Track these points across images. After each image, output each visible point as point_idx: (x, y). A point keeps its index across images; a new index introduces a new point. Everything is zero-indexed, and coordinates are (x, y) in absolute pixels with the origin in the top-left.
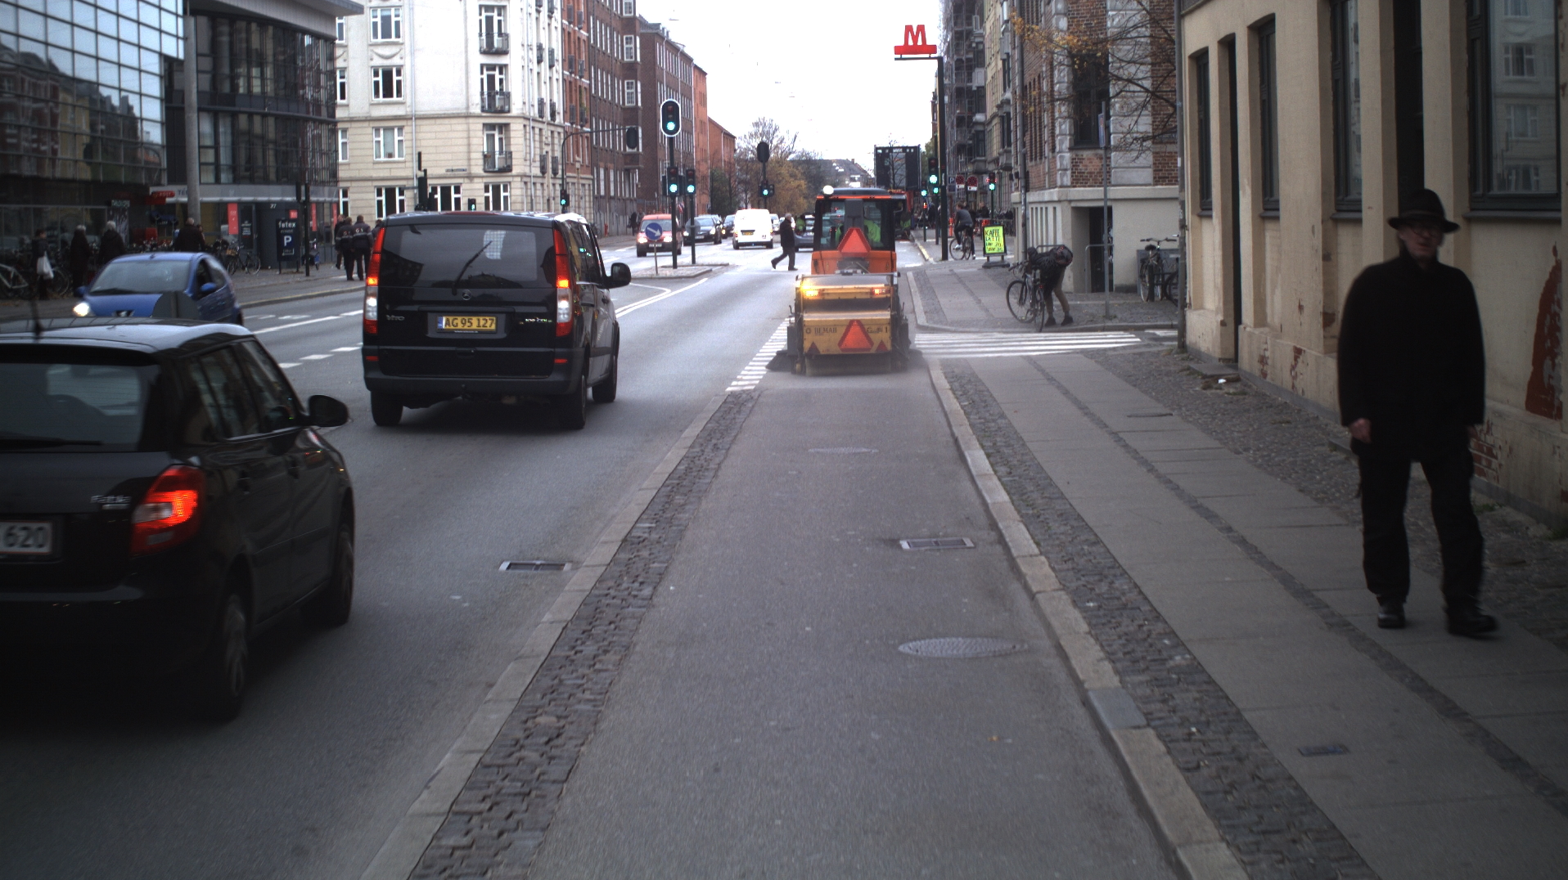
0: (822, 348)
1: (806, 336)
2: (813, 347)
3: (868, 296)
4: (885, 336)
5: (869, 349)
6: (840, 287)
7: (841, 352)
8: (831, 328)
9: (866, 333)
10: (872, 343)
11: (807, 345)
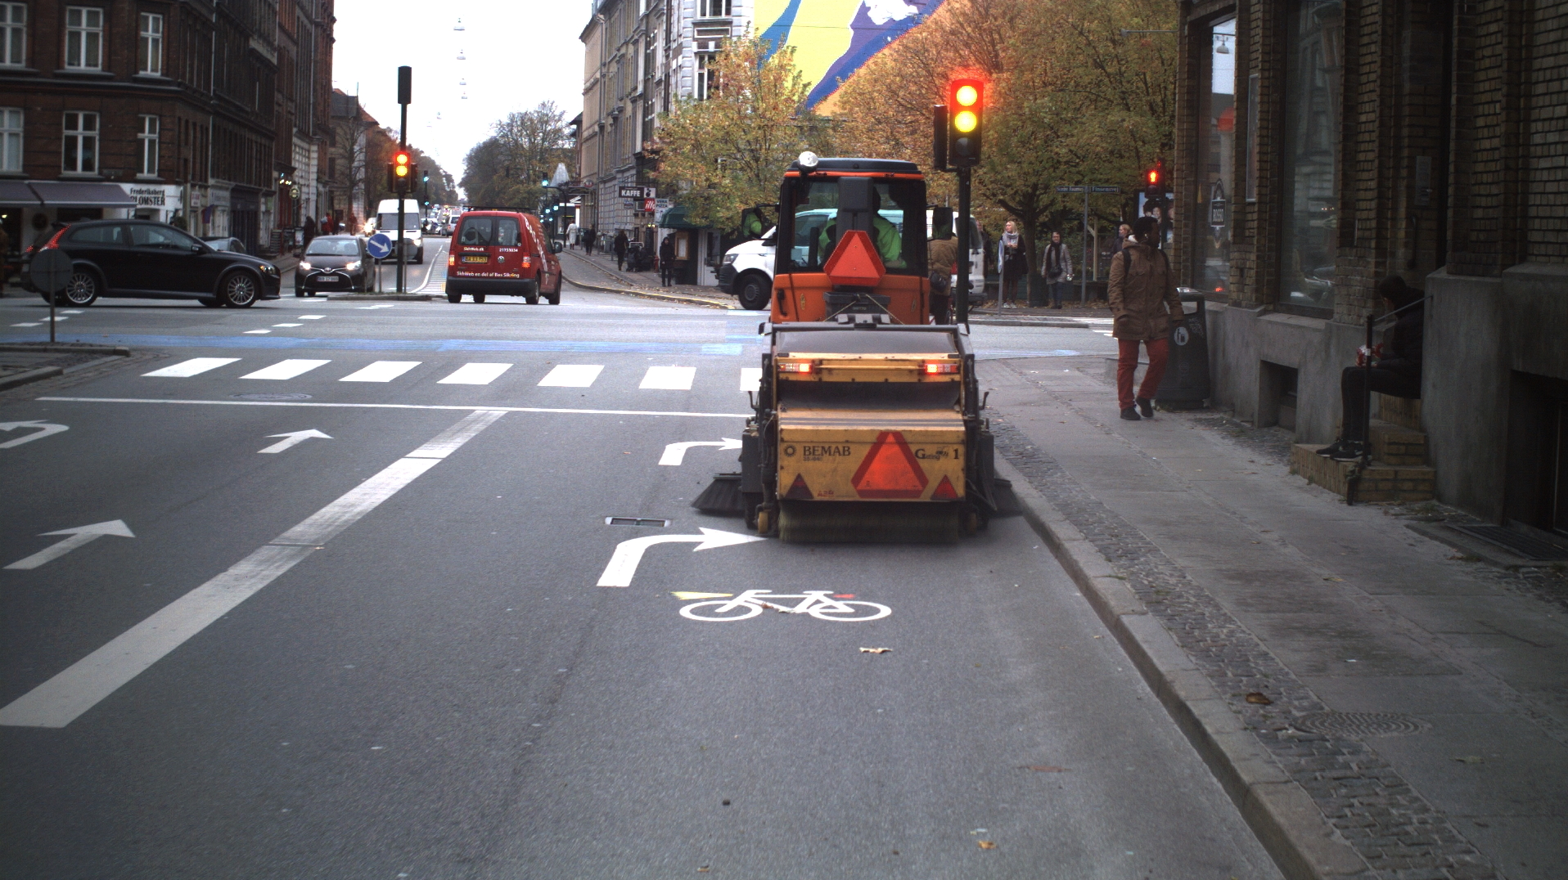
0: (818, 490)
1: (783, 461)
2: (799, 484)
3: (914, 379)
4: (952, 468)
5: (918, 493)
6: (856, 356)
7: (858, 498)
8: (840, 446)
9: (912, 459)
10: (923, 480)
11: (784, 480)
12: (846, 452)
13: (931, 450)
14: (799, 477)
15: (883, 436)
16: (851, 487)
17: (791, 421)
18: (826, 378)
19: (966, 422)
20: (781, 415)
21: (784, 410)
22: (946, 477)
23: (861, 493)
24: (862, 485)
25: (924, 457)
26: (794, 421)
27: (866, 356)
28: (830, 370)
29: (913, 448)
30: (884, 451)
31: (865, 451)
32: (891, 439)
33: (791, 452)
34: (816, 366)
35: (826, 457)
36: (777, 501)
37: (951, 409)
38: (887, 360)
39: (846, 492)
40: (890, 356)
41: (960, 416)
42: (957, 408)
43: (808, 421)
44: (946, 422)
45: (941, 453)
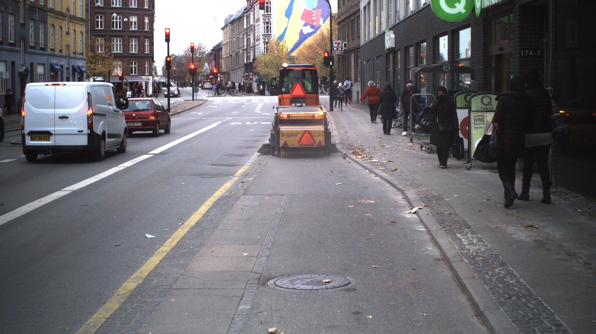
12: (296, 135)
13: (316, 135)
14: (285, 142)
15: (305, 131)
16: (298, 144)
17: (283, 129)
18: (291, 118)
19: (324, 128)
20: (280, 127)
21: (281, 126)
22: (320, 141)
23: (300, 145)
24: (300, 143)
25: (315, 136)
26: (284, 129)
27: (300, 113)
28: (292, 116)
29: (312, 134)
30: (305, 135)
31: (301, 135)
32: (307, 132)
33: (283, 135)
34: (288, 116)
35: (292, 136)
36: (280, 148)
37: (321, 125)
38: (305, 114)
39: (297, 145)
40: (306, 113)
41: (323, 127)
42: (322, 125)
43: (288, 128)
44: (320, 128)
45: (319, 135)
